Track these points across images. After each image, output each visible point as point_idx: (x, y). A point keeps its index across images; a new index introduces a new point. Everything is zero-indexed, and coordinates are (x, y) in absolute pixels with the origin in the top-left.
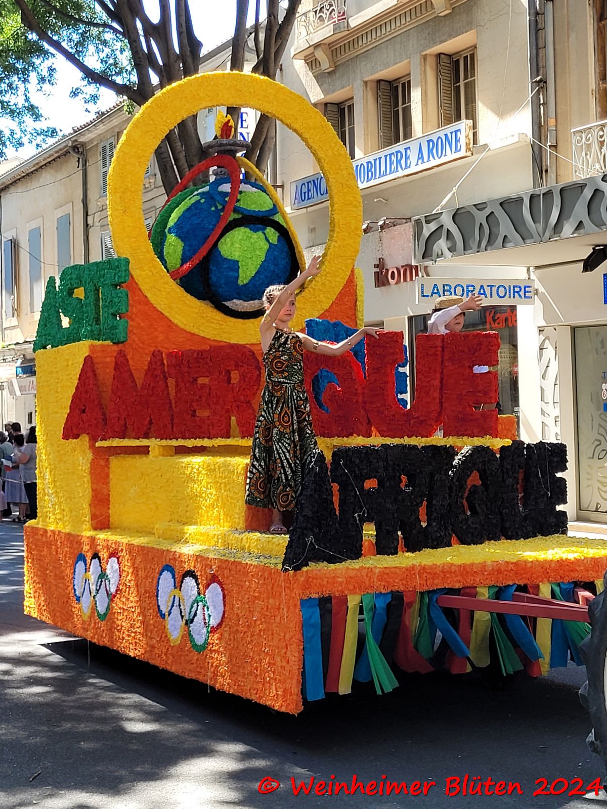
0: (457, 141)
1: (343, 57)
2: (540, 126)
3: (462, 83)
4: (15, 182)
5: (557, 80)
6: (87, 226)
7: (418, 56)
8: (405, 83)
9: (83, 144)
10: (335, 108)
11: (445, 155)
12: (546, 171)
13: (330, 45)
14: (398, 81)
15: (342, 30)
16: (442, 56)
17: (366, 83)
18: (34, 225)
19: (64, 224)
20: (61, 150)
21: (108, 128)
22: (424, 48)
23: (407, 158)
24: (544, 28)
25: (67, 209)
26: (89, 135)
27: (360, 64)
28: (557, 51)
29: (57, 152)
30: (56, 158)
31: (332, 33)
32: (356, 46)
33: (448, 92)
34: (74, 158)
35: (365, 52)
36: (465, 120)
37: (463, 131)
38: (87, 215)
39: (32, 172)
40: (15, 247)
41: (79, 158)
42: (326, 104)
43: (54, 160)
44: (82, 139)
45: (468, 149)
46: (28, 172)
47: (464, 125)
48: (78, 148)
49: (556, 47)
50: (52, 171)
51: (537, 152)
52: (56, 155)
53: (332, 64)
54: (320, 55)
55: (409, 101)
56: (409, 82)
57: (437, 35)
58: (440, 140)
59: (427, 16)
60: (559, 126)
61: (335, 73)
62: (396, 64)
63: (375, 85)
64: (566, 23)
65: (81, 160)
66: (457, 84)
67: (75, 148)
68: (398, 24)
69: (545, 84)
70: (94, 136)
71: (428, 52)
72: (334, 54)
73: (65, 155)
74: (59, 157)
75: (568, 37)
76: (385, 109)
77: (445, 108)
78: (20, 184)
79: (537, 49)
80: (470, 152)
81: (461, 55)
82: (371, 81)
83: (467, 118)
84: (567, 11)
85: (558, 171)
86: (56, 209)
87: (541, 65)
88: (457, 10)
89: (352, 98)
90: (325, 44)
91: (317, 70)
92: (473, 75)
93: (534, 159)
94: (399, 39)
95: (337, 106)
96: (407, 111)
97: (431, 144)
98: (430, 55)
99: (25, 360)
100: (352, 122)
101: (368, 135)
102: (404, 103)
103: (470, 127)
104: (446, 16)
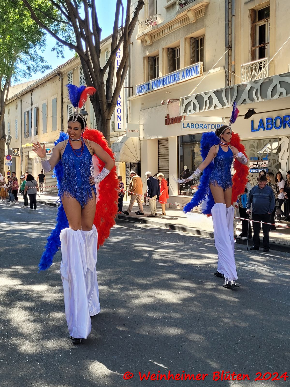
0: (197, 70)
1: (155, 39)
2: (229, 64)
3: (199, 49)
4: (38, 86)
5: (236, 46)
6: (62, 102)
7: (183, 38)
8: (178, 49)
9: (61, 73)
10: (152, 59)
11: (193, 76)
12: (231, 81)
13: (151, 35)
14: (175, 48)
15: (155, 28)
16: (192, 38)
17: (163, 49)
18: (44, 102)
19: (55, 102)
20: (53, 74)
21: (71, 67)
22: (185, 35)
23: (178, 77)
24: (231, 27)
25: (56, 96)
26: (63, 69)
27: (161, 42)
28: (236, 35)
29: (52, 75)
30: (52, 78)
31: (151, 30)
32: (160, 35)
33: (194, 52)
34: (58, 78)
35: (163, 37)
36: (200, 62)
37: (200, 66)
38: (63, 98)
39: (43, 83)
40: (37, 110)
41: (60, 78)
42: (149, 57)
43: (51, 78)
44: (61, 71)
45: (201, 73)
46: (42, 83)
47: (200, 64)
48: (60, 74)
49: (236, 34)
50: (50, 83)
51: (227, 74)
52: (52, 77)
53: (151, 42)
54: (147, 38)
55: (180, 55)
56: (180, 49)
57: (190, 30)
58: (191, 70)
59: (187, 23)
60: (236, 65)
61: (152, 45)
62: (175, 41)
63: (167, 49)
64: (240, 25)
65: (60, 79)
66: (198, 49)
67: (59, 74)
68: (176, 26)
69: (231, 48)
70: (65, 70)
71: (187, 36)
72: (152, 38)
73: (55, 77)
74: (53, 77)
75: (240, 30)
76: (170, 59)
77: (193, 58)
78: (39, 87)
79: (228, 35)
80: (202, 74)
81: (199, 38)
82: (165, 48)
83: (201, 61)
84: (240, 20)
85: (235, 81)
86: (52, 96)
87: (230, 41)
88: (198, 20)
89: (158, 55)
90: (149, 34)
91: (146, 44)
92: (203, 45)
93: (226, 77)
94: (176, 32)
95: (153, 58)
96: (179, 60)
97: (187, 71)
98: (188, 38)
100: (158, 64)
101: (164, 68)
102: (177, 56)
103: (202, 65)
104: (194, 23)
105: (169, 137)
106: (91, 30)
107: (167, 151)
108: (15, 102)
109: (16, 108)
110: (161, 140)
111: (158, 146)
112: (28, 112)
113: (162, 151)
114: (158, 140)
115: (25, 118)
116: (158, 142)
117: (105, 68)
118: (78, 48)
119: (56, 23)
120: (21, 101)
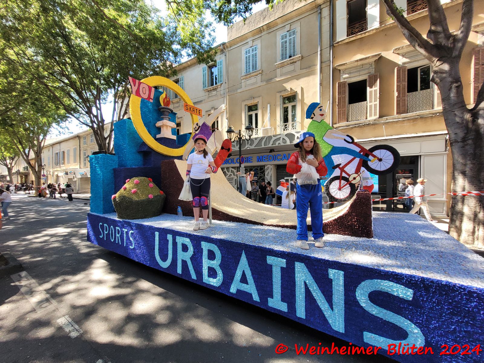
6: (80, 150)
18: (68, 149)
19: (75, 150)
20: (75, 136)
25: (76, 147)
26: (81, 135)
30: (74, 138)
34: (77, 138)
38: (80, 148)
39: (68, 140)
40: (64, 152)
50: (72, 140)
65: (79, 138)
67: (78, 136)
78: (65, 142)
86: (73, 146)
99: (66, 172)
106: (100, 120)
108: (48, 147)
109: (49, 151)
112: (57, 153)
115: (55, 156)
117: (107, 137)
118: (92, 127)
119: (79, 114)
120: (52, 147)
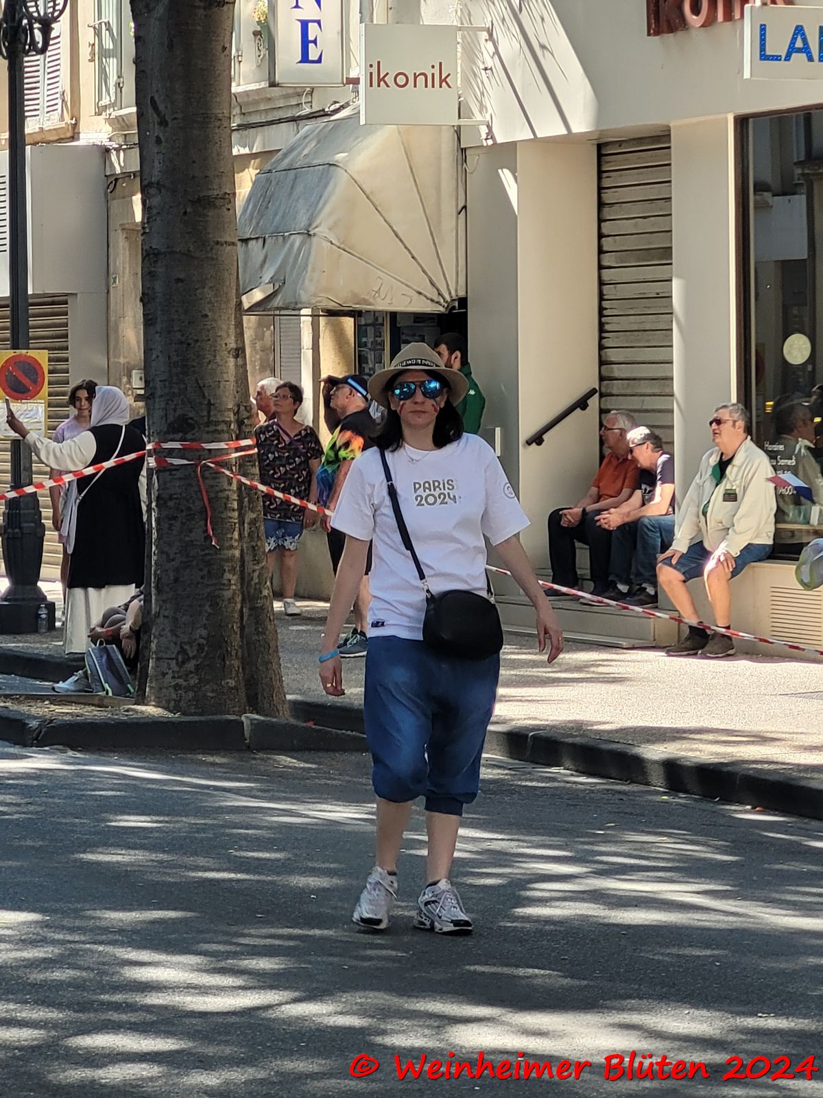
105: (671, 125)
107: (660, 224)
110: (620, 143)
111: (600, 189)
113: (627, 227)
114: (600, 147)
116: (600, 156)
